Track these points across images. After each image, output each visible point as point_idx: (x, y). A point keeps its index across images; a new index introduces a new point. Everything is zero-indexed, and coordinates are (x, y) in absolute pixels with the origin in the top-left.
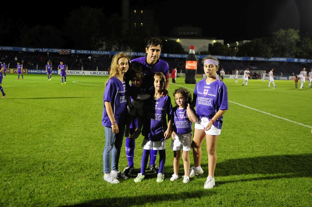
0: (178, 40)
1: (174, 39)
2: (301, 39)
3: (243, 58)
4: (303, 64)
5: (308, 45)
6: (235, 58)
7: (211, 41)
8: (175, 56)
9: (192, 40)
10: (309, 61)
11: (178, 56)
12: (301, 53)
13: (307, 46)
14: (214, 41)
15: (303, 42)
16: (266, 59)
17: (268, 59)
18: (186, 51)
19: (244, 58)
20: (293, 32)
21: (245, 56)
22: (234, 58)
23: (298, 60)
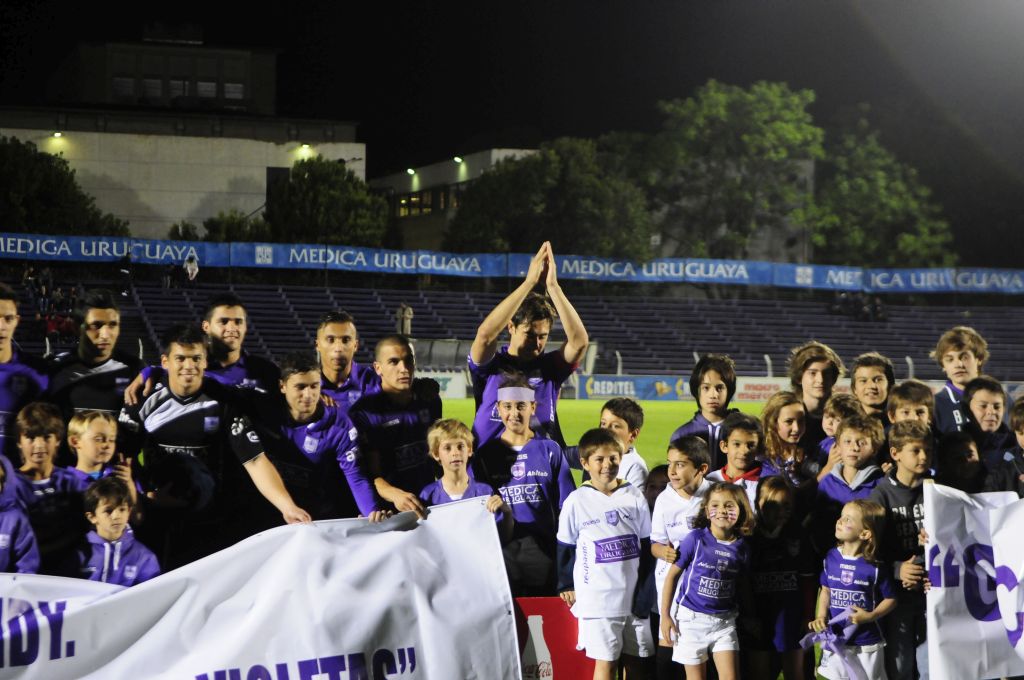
0: (57, 143)
1: (24, 136)
2: (831, 144)
3: (481, 264)
4: (845, 302)
5: (870, 181)
6: (429, 263)
7: (283, 148)
8: (25, 246)
9: (152, 139)
10: (878, 280)
11: (49, 247)
12: (831, 233)
13: (866, 188)
14: (305, 152)
15: (842, 162)
16: (628, 272)
17: (638, 268)
18: (110, 216)
19: (489, 258)
20: (778, 102)
21: (495, 251)
22: (425, 262)
23: (817, 277)
